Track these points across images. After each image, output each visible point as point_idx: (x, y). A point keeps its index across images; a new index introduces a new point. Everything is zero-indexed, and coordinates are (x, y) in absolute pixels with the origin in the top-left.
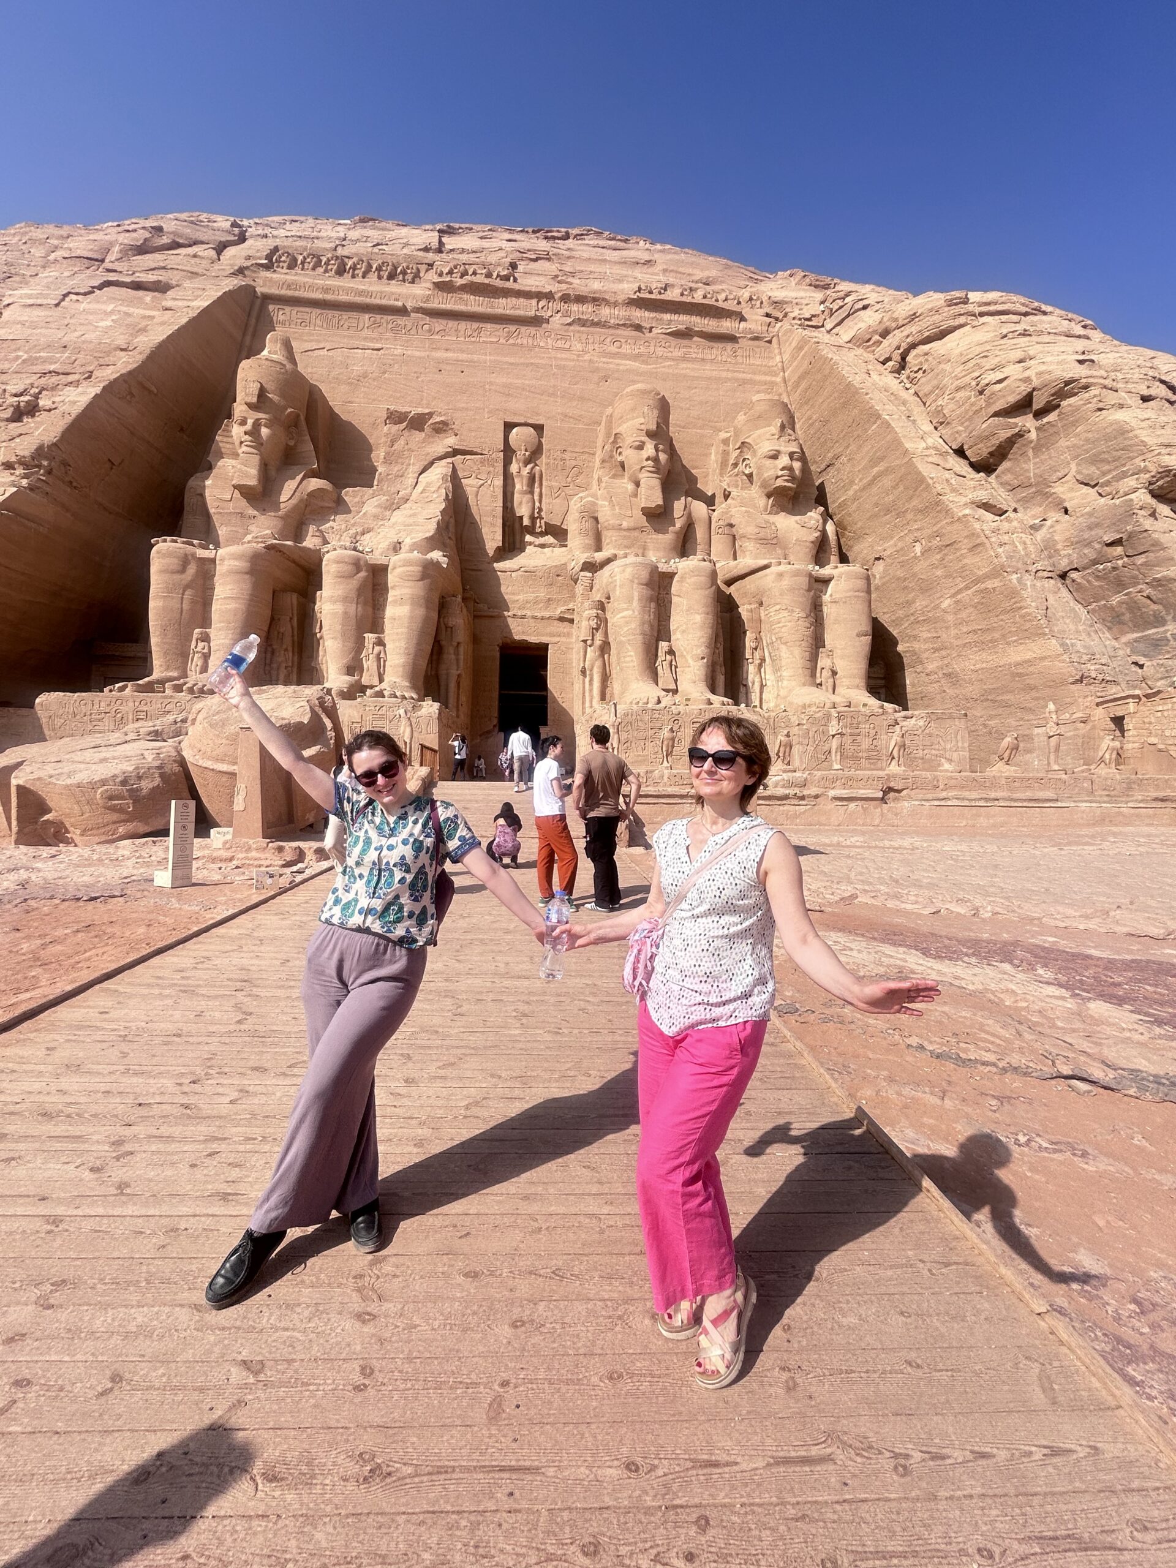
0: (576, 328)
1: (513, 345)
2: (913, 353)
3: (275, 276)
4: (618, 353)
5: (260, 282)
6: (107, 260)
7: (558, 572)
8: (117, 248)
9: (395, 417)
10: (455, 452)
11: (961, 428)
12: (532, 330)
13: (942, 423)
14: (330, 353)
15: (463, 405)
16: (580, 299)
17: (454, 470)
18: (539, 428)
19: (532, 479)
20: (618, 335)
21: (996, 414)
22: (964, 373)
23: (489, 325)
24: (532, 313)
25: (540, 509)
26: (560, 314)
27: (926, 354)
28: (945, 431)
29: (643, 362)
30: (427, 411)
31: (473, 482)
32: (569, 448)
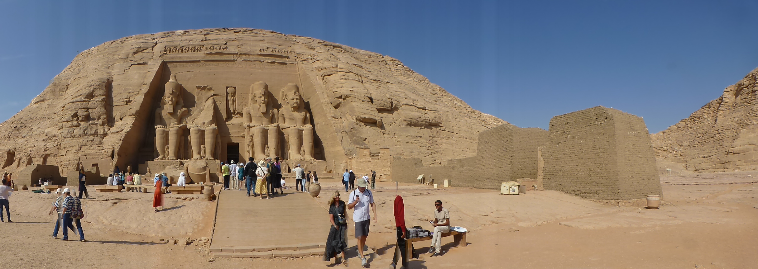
0: (244, 62)
1: (228, 67)
3: (168, 56)
4: (255, 68)
5: (164, 58)
6: (129, 57)
7: (241, 124)
8: (131, 54)
9: (198, 88)
10: (214, 95)
12: (233, 63)
14: (182, 73)
15: (215, 83)
16: (245, 54)
17: (214, 100)
19: (233, 101)
20: (255, 63)
23: (221, 62)
24: (232, 59)
25: (236, 108)
26: (239, 58)
29: (261, 70)
30: (206, 85)
31: (219, 102)
32: (243, 93)
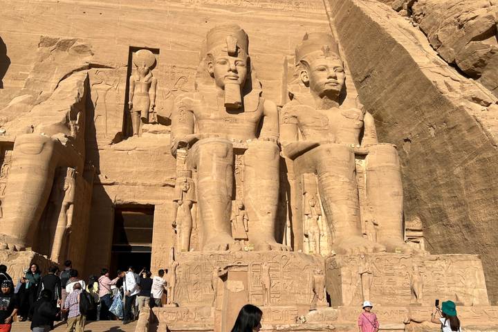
9: (46, 42)
10: (91, 66)
11: (451, 49)
13: (438, 47)
15: (99, 35)
17: (88, 78)
18: (156, 51)
19: (149, 86)
21: (474, 39)
22: (449, 15)
25: (154, 107)
27: (424, 4)
28: (441, 51)
30: (71, 38)
31: (103, 86)
32: (178, 65)
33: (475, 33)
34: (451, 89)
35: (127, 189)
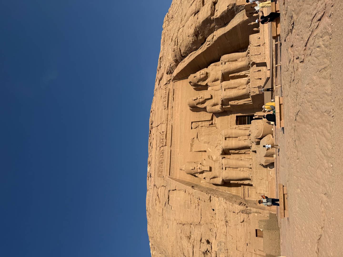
1: (177, 129)
2: (182, 55)
4: (177, 110)
10: (197, 138)
12: (173, 126)
13: (197, 48)
18: (192, 123)
20: (174, 110)
24: (171, 126)
25: (208, 120)
27: (183, 53)
29: (179, 105)
30: (190, 144)
31: (203, 134)
32: (196, 117)
33: (196, 39)
34: (209, 44)
35: (232, 123)
